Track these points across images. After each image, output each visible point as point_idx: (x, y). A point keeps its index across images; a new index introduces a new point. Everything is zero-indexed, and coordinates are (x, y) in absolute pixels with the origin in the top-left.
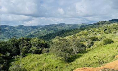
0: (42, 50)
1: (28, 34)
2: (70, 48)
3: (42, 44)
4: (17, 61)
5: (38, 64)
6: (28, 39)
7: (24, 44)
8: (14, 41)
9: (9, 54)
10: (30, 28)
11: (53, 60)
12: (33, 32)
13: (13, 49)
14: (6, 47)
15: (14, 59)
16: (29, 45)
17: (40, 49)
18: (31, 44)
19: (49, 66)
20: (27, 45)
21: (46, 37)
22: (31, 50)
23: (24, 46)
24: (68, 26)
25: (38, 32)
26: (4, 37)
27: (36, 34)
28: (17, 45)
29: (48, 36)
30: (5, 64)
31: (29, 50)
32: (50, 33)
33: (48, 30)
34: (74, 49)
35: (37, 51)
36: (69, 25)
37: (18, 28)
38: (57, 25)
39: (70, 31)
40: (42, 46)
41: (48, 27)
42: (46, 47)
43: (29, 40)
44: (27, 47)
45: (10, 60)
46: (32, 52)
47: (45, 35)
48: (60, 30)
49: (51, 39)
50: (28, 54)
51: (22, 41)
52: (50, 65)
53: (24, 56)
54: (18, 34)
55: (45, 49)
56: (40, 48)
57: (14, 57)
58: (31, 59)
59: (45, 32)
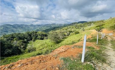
1: (36, 29)
2: (58, 36)
3: (44, 34)
5: (42, 45)
8: (28, 33)
9: (26, 40)
10: (37, 26)
12: (38, 28)
15: (29, 43)
17: (43, 37)
18: (38, 35)
21: (46, 31)
23: (34, 36)
25: (41, 28)
26: (23, 31)
28: (30, 35)
32: (48, 28)
34: (60, 37)
35: (41, 38)
36: (58, 24)
37: (30, 26)
38: (52, 24)
39: (58, 27)
41: (47, 25)
42: (46, 36)
44: (36, 36)
45: (27, 43)
46: (38, 39)
48: (53, 27)
49: (48, 32)
50: (36, 40)
51: (32, 33)
52: (48, 45)
53: (34, 41)
54: (30, 29)
55: (45, 37)
57: (29, 41)
58: (38, 42)
59: (45, 28)
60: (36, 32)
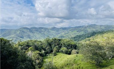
0: (71, 51)
1: (59, 35)
2: (103, 51)
3: (72, 45)
4: (50, 59)
5: (68, 64)
6: (59, 40)
7: (56, 44)
8: (48, 41)
9: (43, 51)
10: (61, 30)
11: (82, 63)
12: (63, 33)
13: (47, 48)
14: (42, 46)
15: (47, 57)
16: (60, 45)
17: (70, 50)
18: (62, 44)
19: (78, 68)
20: (58, 45)
21: (76, 39)
22: (61, 50)
23: (55, 45)
24: (100, 28)
25: (68, 33)
26: (41, 37)
27: (66, 35)
28: (50, 44)
29: (77, 37)
30: (40, 60)
31: (59, 49)
32: (80, 34)
33: (78, 31)
34: (107, 53)
35: (67, 51)
36: (101, 26)
37: (51, 30)
38: (88, 26)
39: (102, 33)
40: (71, 47)
41: (78, 28)
43: (60, 41)
44: (59, 47)
45: (44, 57)
46: (62, 52)
47: (75, 36)
48: (91, 32)
49: (81, 41)
50: (58, 53)
51: (54, 41)
52: (79, 67)
53: (55, 55)
54: (51, 35)
56: (70, 48)
57: (47, 55)
58: (61, 58)
59: (75, 33)
60: (60, 40)
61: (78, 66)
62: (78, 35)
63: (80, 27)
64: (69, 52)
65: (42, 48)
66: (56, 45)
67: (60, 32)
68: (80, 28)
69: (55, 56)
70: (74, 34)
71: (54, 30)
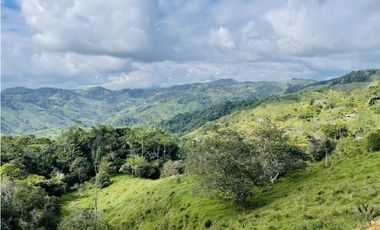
0: (161, 166)
1: (119, 115)
3: (162, 146)
4: (85, 200)
5: (149, 212)
6: (118, 131)
7: (107, 147)
8: (77, 137)
9: (59, 177)
10: (125, 96)
11: (196, 201)
12: (132, 109)
13: (74, 163)
14: (53, 156)
15: (75, 194)
16: (121, 151)
17: (156, 164)
18: (128, 147)
19: (184, 218)
20: (115, 149)
21: (174, 126)
22: (127, 165)
23: (105, 152)
24: (244, 89)
25: (149, 107)
26: (48, 125)
27: (142, 114)
28: (85, 149)
29: (179, 121)
30: (49, 207)
31: (120, 164)
32: (187, 110)
33: (180, 102)
34: (265, 164)
35: (147, 168)
36: (248, 84)
37: (88, 97)
38: (210, 86)
39: (250, 104)
40: (161, 154)
41: (180, 92)
43: (121, 135)
44: (116, 157)
45: (64, 197)
46: (130, 172)
47: (172, 116)
48: (219, 102)
49: (190, 131)
50: (117, 178)
51: (99, 137)
52: (187, 217)
53: (105, 184)
54: (88, 116)
55: (170, 165)
56: (156, 158)
57: (76, 186)
58: (127, 193)
59: (172, 109)
60: (120, 132)
61: (184, 213)
62: (181, 112)
63: (187, 87)
64: (153, 171)
65: (55, 164)
66: (108, 151)
67: (122, 104)
68: (188, 92)
69: (105, 190)
70: (169, 111)
71: (101, 97)
